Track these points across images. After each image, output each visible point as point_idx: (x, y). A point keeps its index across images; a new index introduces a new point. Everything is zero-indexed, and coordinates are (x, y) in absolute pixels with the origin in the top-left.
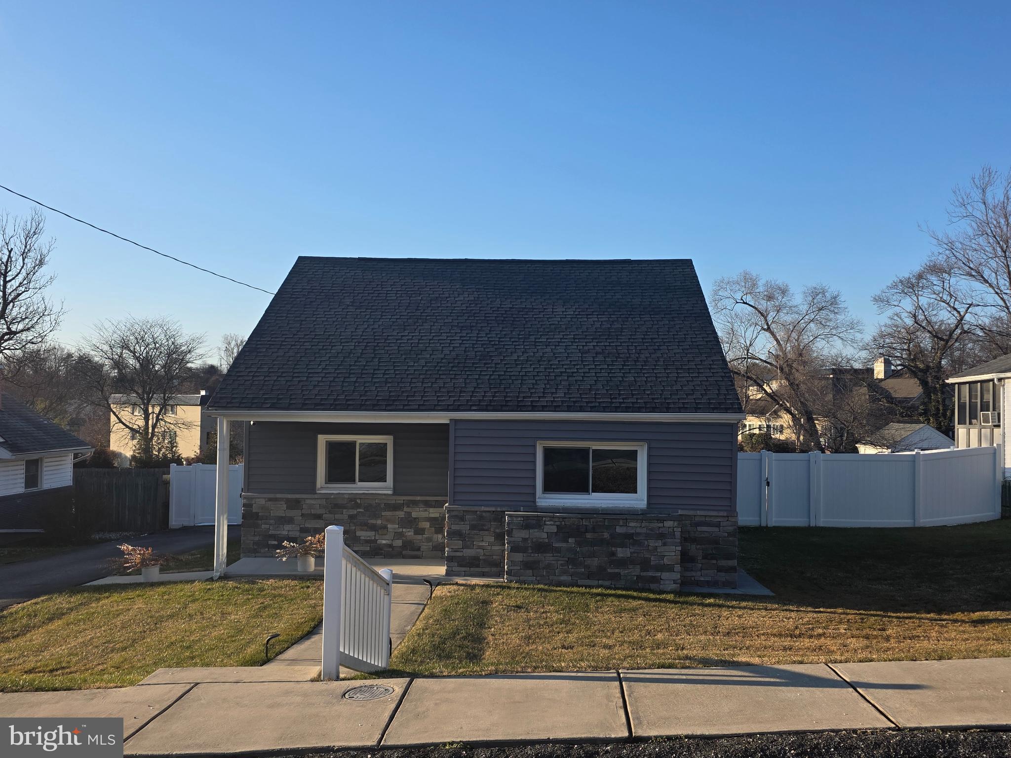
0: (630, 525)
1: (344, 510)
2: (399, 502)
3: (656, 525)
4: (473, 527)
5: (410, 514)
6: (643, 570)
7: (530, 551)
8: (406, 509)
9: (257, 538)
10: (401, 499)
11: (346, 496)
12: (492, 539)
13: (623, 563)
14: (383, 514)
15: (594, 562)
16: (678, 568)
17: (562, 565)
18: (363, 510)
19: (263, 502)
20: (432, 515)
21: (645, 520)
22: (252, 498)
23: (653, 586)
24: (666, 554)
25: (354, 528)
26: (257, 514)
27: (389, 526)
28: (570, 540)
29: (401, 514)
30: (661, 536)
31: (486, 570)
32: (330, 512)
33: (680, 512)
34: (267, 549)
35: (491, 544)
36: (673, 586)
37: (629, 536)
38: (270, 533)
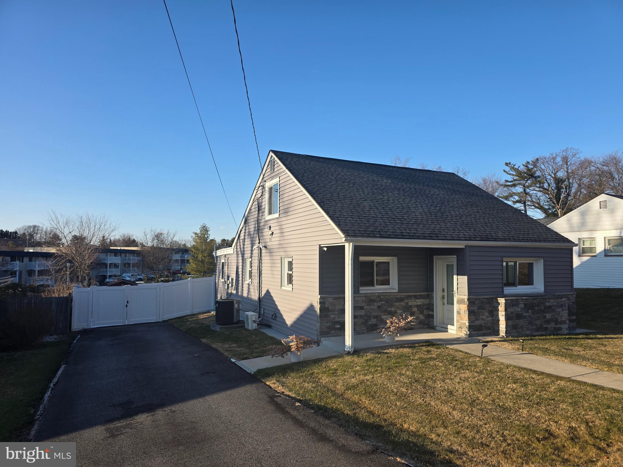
0: (551, 301)
1: (375, 303)
2: (402, 297)
3: (560, 300)
4: (479, 308)
5: (407, 303)
6: (556, 324)
7: (514, 319)
8: (406, 301)
9: (328, 324)
10: (403, 295)
11: (377, 294)
12: (487, 314)
13: (548, 322)
14: (395, 304)
15: (538, 322)
16: (568, 322)
17: (527, 325)
18: (384, 303)
19: (331, 300)
20: (418, 304)
21: (556, 298)
22: (325, 298)
23: (559, 332)
24: (564, 315)
25: (380, 313)
26: (328, 308)
27: (398, 311)
28: (530, 311)
29: (403, 304)
30: (562, 306)
31: (485, 332)
32: (368, 305)
33: (558, 294)
34: (334, 331)
35: (487, 317)
36: (567, 332)
37: (550, 307)
38: (336, 320)
